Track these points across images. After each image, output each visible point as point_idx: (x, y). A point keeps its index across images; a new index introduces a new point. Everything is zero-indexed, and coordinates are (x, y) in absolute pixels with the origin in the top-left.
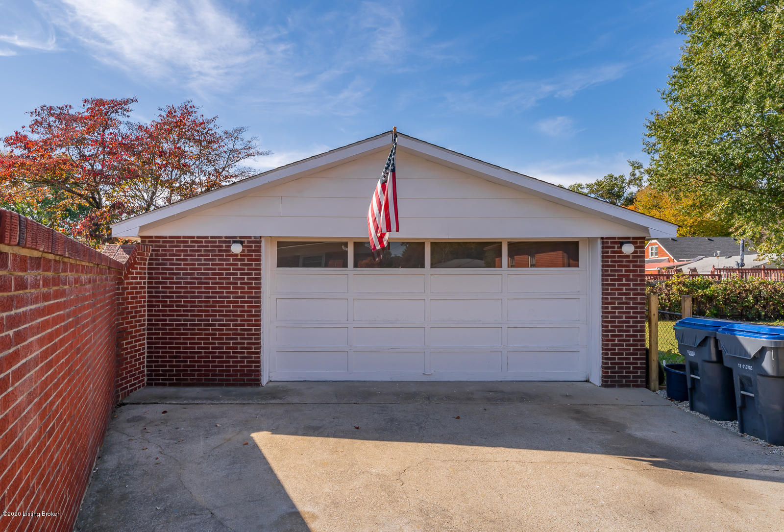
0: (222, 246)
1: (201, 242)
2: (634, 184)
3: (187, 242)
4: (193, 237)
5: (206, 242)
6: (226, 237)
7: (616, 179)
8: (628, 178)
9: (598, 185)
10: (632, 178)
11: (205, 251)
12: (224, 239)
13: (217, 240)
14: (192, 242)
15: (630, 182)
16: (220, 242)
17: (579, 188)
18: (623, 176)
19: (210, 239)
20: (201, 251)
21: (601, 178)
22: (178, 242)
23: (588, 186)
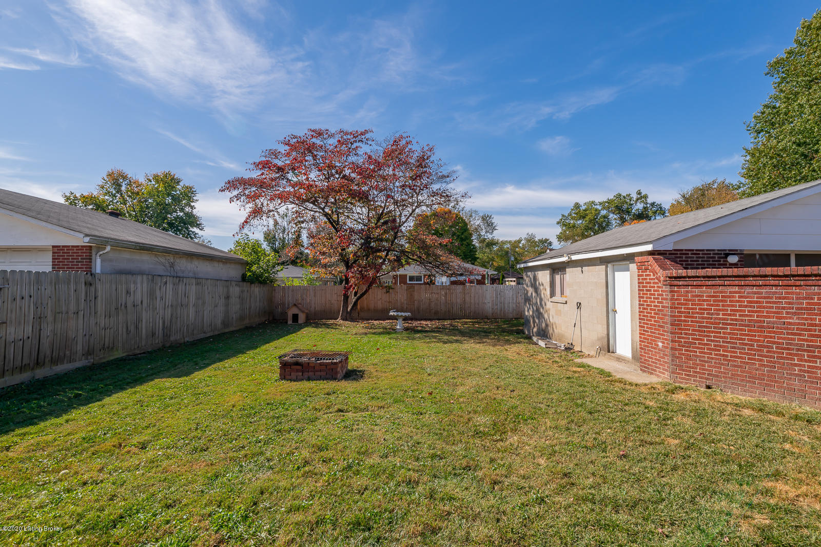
0: (715, 257)
1: (699, 254)
2: (641, 202)
3: (688, 254)
4: (693, 250)
5: (703, 254)
6: (718, 250)
7: (624, 197)
8: (635, 196)
9: (608, 203)
10: (639, 196)
11: (702, 261)
12: (716, 252)
13: (712, 252)
14: (692, 254)
15: (638, 199)
16: (714, 254)
17: (593, 205)
18: (630, 195)
19: (706, 252)
20: (698, 261)
21: (611, 197)
22: (681, 254)
23: (600, 204)
